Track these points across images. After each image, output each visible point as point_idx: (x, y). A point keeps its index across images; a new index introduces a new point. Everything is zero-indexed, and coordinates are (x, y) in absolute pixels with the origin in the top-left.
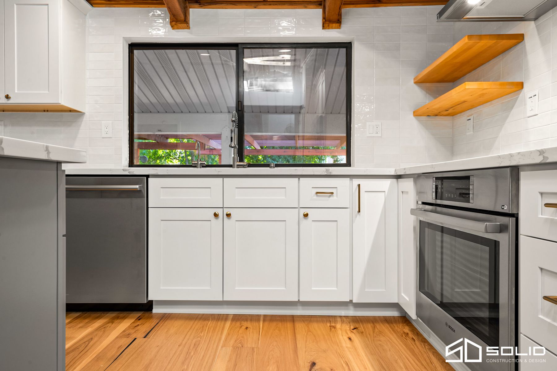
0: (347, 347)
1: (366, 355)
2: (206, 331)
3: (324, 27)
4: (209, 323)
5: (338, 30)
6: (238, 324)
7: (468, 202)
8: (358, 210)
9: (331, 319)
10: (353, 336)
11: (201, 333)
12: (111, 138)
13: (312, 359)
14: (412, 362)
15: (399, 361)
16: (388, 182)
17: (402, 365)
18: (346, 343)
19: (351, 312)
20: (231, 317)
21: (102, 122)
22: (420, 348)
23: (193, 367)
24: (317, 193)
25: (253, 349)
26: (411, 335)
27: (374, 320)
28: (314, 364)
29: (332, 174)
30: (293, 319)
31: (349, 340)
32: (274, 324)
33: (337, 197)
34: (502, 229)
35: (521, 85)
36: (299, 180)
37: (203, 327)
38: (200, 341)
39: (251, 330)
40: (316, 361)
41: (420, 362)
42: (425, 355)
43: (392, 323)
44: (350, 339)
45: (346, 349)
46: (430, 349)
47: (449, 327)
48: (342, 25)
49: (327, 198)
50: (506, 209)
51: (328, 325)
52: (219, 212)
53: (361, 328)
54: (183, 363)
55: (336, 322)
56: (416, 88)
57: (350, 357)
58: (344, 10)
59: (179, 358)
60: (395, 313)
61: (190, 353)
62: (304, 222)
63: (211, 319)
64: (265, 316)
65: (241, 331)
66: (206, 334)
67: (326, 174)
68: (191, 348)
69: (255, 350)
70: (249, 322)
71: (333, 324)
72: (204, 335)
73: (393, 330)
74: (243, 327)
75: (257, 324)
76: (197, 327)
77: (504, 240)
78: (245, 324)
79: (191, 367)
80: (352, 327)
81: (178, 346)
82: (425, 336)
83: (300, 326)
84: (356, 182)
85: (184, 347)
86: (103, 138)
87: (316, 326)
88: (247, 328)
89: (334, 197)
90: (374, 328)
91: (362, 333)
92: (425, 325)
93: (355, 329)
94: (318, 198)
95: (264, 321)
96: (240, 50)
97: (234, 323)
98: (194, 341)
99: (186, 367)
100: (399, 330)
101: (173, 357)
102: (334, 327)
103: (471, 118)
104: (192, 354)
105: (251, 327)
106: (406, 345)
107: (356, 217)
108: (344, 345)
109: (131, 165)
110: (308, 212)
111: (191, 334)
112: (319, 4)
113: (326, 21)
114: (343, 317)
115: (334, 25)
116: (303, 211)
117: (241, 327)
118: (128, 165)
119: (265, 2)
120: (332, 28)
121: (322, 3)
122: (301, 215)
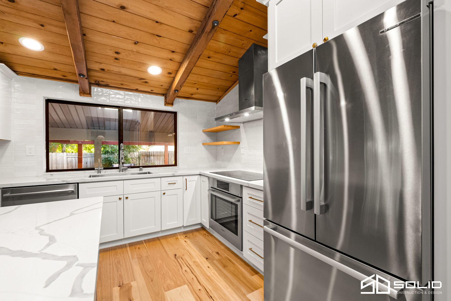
0: (186, 245)
1: (193, 246)
2: (119, 255)
3: (165, 105)
4: (118, 251)
5: (171, 107)
6: (133, 247)
7: (229, 191)
8: (186, 189)
9: (175, 235)
10: (186, 240)
11: (117, 256)
12: (34, 156)
13: (174, 253)
14: (209, 244)
15: (205, 245)
16: (197, 177)
17: (207, 246)
18: (185, 244)
19: (183, 230)
20: (128, 245)
21: (26, 146)
22: (211, 238)
23: (124, 272)
24: (168, 184)
25: (147, 256)
26: (207, 234)
27: (192, 231)
28: (175, 255)
29: (175, 175)
30: (158, 238)
32: (151, 243)
34: (239, 201)
35: (239, 143)
36: (161, 178)
37: (116, 253)
38: (119, 260)
39: (142, 249)
40: (176, 254)
41: (212, 244)
42: (213, 241)
43: (199, 231)
44: (185, 241)
45: (185, 246)
46: (214, 238)
47: (222, 230)
48: (174, 105)
49: (173, 185)
50: (239, 196)
51: (175, 238)
52: (122, 197)
53: (188, 236)
54: (118, 271)
55: (177, 236)
56: (203, 134)
57: (188, 248)
58: (176, 99)
59: (114, 270)
60: (199, 227)
61: (118, 266)
62: (163, 196)
63: (117, 248)
64: (145, 240)
65: (136, 250)
66: (120, 256)
68: (117, 264)
69: (148, 256)
70: (138, 245)
71: (176, 237)
72: (119, 257)
73: (200, 234)
74: (137, 248)
75: (143, 245)
76: (113, 254)
77: (239, 204)
79: (123, 272)
80: (185, 236)
81: (109, 266)
82: (212, 233)
83: (163, 241)
84: (185, 178)
85: (113, 265)
86: (27, 156)
87: (169, 239)
88: (139, 248)
89: (176, 184)
90: (193, 235)
91: (189, 238)
92: (213, 230)
93: (186, 237)
94: (169, 186)
95: (145, 243)
96: (121, 110)
97: (131, 247)
98: (116, 261)
99: (120, 273)
100: (202, 233)
101: (110, 271)
102: (178, 238)
103: (223, 148)
104: (119, 266)
105: (140, 247)
106: (206, 238)
107: (185, 191)
108: (184, 244)
109: (48, 170)
110: (165, 192)
111: (112, 258)
112: (163, 95)
113: (167, 103)
114: (180, 233)
115: (170, 105)
116: (163, 192)
117: (136, 248)
118: (46, 171)
119: (137, 90)
120: (169, 106)
121: (165, 95)
122: (162, 194)
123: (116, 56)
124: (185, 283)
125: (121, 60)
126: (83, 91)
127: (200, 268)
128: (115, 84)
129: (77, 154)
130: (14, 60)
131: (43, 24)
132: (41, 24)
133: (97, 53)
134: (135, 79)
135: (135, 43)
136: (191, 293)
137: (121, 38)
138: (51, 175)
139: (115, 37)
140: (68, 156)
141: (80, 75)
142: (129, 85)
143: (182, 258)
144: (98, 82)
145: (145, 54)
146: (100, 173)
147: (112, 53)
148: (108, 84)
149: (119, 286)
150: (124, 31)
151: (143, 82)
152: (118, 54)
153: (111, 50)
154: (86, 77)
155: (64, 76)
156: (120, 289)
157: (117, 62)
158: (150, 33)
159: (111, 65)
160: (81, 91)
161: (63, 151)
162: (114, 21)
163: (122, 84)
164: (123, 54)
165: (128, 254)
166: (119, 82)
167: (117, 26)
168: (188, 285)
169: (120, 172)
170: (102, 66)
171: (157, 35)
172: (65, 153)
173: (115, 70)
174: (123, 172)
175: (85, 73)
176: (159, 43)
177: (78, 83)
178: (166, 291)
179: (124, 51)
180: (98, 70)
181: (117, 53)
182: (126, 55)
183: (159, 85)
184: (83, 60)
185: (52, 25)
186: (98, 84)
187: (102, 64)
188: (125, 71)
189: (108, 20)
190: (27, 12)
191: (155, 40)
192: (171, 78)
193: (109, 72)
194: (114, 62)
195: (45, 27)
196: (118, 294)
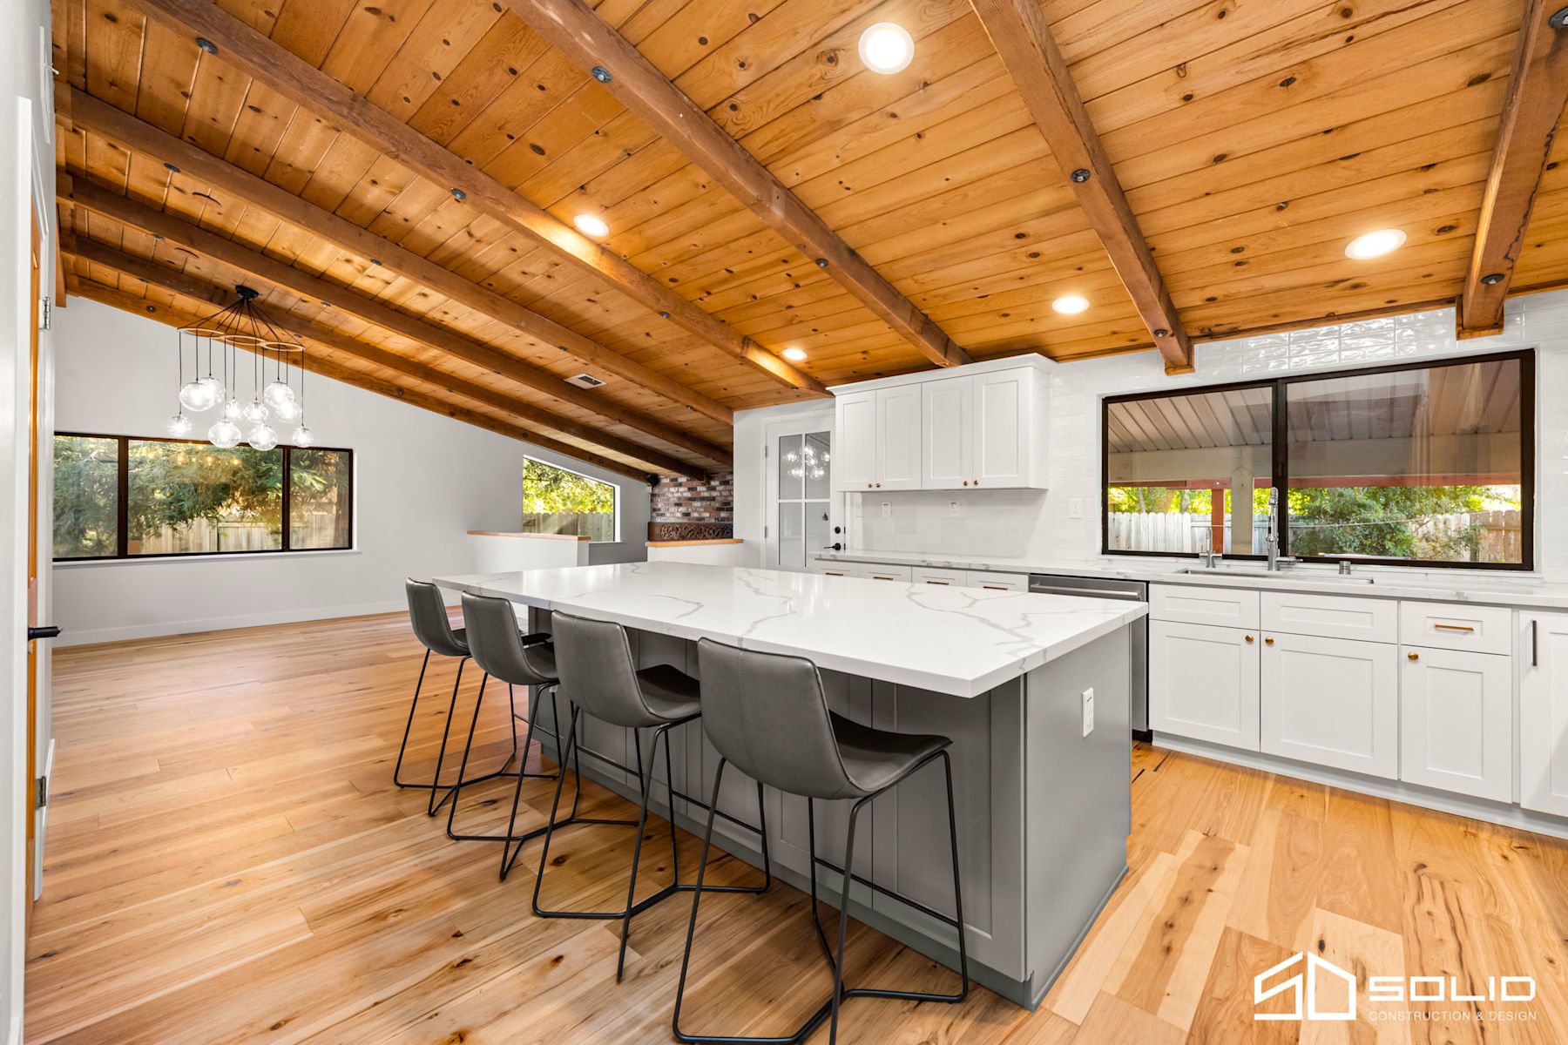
0: (1495, 866)
2: (1238, 784)
3: (1459, 337)
5: (1496, 336)
6: (1286, 788)
8: (1532, 661)
9: (1469, 823)
10: (1513, 856)
11: (1231, 785)
12: (1081, 518)
13: (1422, 860)
18: (1494, 861)
19: (1519, 823)
20: (1273, 776)
21: (1070, 499)
23: (1230, 818)
24: (1437, 626)
25: (1316, 823)
28: (1423, 866)
29: (1470, 600)
30: (1388, 804)
31: (1503, 859)
32: (1353, 803)
33: (1482, 635)
36: (1400, 604)
37: (1232, 778)
38: (1232, 793)
39: (1311, 802)
40: (1429, 865)
44: (1506, 858)
45: (1492, 868)
48: (1505, 327)
49: (1460, 636)
51: (1462, 829)
52: (1255, 635)
53: (1537, 850)
54: (1216, 809)
55: (1479, 829)
57: (1499, 878)
58: (1508, 303)
61: (1222, 803)
62: (1410, 667)
63: (1241, 772)
64: (1334, 789)
65: (1292, 797)
66: (1238, 788)
67: (1456, 599)
68: (1222, 798)
69: (1320, 825)
70: (1306, 790)
71: (1472, 831)
72: (1236, 788)
74: (1295, 793)
75: (1320, 795)
76: (1222, 777)
78: (1299, 791)
79: (1228, 817)
80: (1515, 844)
81: (1202, 791)
83: (1402, 818)
84: (1527, 617)
87: (1435, 825)
88: (1303, 797)
89: (1476, 635)
91: (1537, 857)
93: (1521, 848)
94: (1439, 633)
95: (1334, 795)
96: (1281, 388)
97: (1279, 785)
98: (1223, 791)
99: (1220, 815)
101: (1199, 801)
102: (1475, 836)
104: (1225, 804)
105: (1309, 796)
107: (1528, 671)
108: (1490, 862)
109: (1105, 551)
110: (1416, 653)
111: (1216, 784)
112: (1449, 301)
113: (1464, 329)
114: (1499, 828)
115: (1486, 332)
116: (1406, 651)
117: (1292, 793)
118: (1101, 551)
119: (1331, 318)
120: (1480, 336)
121: (1456, 300)
122: (1405, 656)
123: (1237, 257)
124: (1400, 930)
125: (1250, 261)
126: (1172, 362)
127: (1502, 940)
128: (1255, 322)
129: (1209, 518)
130: (1050, 340)
131: (1080, 266)
132: (1077, 267)
133: (1189, 271)
134: (1313, 291)
135: (1280, 208)
136: (1406, 958)
137: (1237, 216)
138: (1109, 560)
139: (1220, 221)
140: (1194, 524)
141: (1156, 333)
142: (1299, 312)
143: (1442, 884)
144: (1210, 329)
145: (1320, 220)
146: (1214, 566)
147: (1223, 255)
148: (1235, 326)
149: (1204, 834)
150: (1238, 200)
151: (1346, 289)
152: (1239, 252)
153: (1219, 251)
154: (1171, 332)
155: (1133, 340)
156: (1205, 839)
157: (1244, 270)
158: (1317, 165)
159: (1231, 282)
160: (1169, 364)
161: (1184, 507)
162: (1207, 194)
163: (1276, 316)
164: (1252, 246)
165: (1262, 793)
166: (1265, 313)
167: (1218, 197)
168: (1407, 941)
169: (1270, 568)
170: (1209, 293)
171: (1341, 159)
172: (1187, 515)
173: (1242, 290)
174: (1279, 570)
175: (1166, 325)
176: (1360, 172)
177: (1155, 346)
178: (1318, 905)
179: (1254, 238)
180: (1201, 303)
181: (1236, 251)
182: (1263, 245)
183: (1417, 278)
184: (1155, 302)
185: (1093, 261)
186: (1210, 335)
187: (1207, 289)
188: (1270, 283)
189: (1194, 199)
190: (1057, 260)
191: (1342, 172)
192: (1460, 242)
193: (1229, 298)
194: (1236, 272)
195: (1084, 269)
196: (1196, 844)
